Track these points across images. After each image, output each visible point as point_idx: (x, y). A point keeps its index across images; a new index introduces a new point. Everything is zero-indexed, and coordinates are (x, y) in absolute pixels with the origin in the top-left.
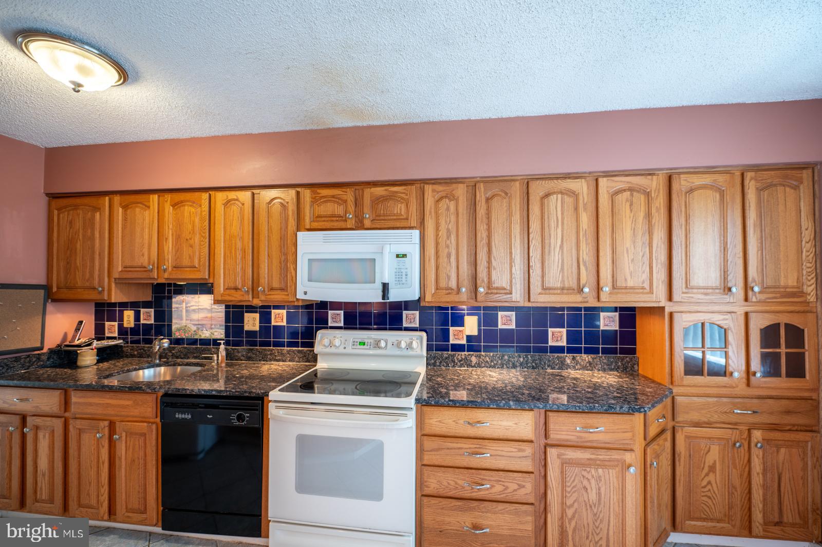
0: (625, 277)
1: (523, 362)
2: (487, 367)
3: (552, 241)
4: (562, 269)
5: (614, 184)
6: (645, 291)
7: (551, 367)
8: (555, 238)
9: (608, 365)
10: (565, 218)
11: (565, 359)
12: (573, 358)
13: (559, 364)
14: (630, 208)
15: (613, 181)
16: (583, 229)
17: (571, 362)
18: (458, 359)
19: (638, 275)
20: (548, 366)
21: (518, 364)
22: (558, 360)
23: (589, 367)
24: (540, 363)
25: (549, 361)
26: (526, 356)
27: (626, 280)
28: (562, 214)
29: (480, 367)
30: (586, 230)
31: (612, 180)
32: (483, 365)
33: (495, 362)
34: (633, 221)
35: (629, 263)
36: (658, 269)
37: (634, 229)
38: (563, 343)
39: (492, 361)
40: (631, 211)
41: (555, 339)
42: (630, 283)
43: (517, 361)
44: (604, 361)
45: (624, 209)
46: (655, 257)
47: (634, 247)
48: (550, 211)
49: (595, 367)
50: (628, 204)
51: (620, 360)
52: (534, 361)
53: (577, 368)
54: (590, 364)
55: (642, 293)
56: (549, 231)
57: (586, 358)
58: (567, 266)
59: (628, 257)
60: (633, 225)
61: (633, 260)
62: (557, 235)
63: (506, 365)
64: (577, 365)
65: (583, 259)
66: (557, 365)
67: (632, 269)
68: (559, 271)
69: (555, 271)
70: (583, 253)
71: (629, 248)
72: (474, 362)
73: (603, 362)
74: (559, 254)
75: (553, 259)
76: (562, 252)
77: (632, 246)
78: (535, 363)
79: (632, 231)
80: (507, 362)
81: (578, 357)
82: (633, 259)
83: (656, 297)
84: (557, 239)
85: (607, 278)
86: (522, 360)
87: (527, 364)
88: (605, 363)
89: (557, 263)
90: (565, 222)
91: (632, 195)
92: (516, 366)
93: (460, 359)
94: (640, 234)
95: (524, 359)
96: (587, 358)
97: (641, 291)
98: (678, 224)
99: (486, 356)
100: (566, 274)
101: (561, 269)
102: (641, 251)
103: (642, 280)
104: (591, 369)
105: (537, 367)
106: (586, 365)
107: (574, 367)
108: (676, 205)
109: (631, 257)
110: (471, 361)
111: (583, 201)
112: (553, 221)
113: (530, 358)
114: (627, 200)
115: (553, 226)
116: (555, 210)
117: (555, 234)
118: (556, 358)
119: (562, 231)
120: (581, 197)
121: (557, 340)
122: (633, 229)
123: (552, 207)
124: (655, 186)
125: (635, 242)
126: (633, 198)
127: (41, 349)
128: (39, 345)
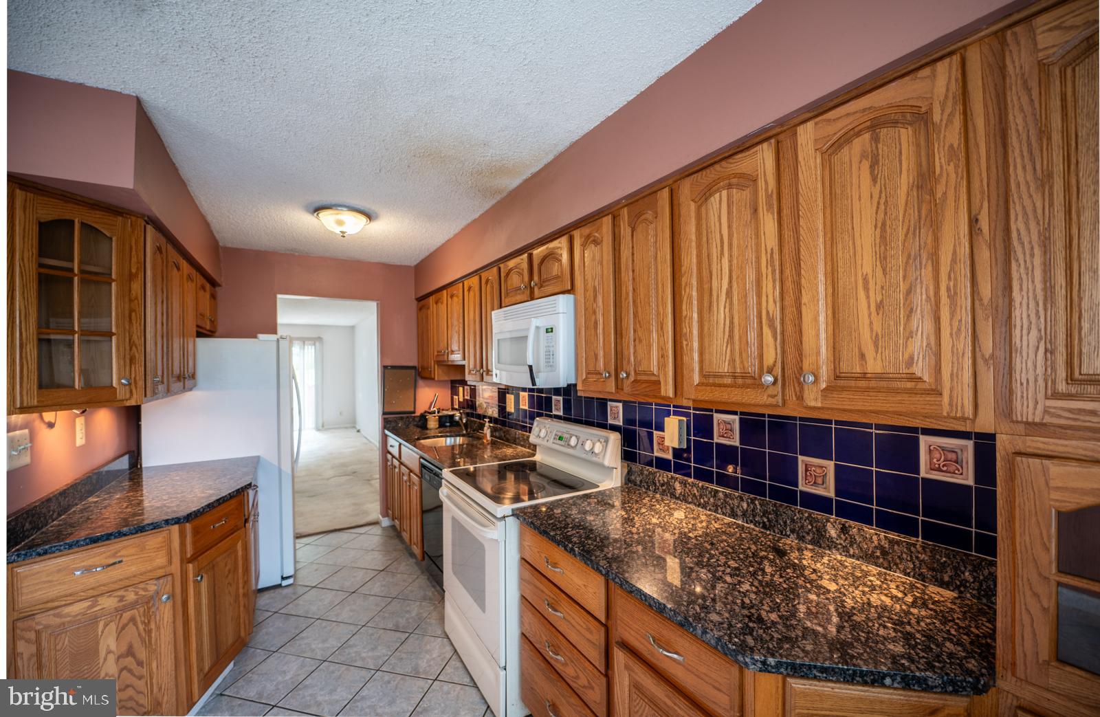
0: (860, 349)
1: (747, 510)
2: (695, 504)
3: (715, 284)
4: (731, 336)
5: (831, 129)
6: (920, 386)
7: (798, 534)
8: (719, 277)
9: (933, 569)
10: (735, 235)
11: (825, 526)
12: (842, 528)
13: (814, 534)
14: (872, 173)
15: (829, 120)
16: (766, 250)
17: (839, 536)
18: (659, 481)
19: (896, 344)
20: (793, 531)
21: (739, 513)
22: (811, 523)
23: (881, 560)
24: (777, 521)
25: (793, 521)
26: (753, 501)
27: (862, 356)
28: (730, 227)
29: (686, 501)
30: (772, 249)
31: (824, 120)
32: (690, 500)
33: (706, 499)
34: (879, 203)
35: (870, 315)
36: (956, 324)
37: (884, 224)
38: (828, 490)
39: (701, 496)
40: (874, 180)
41: (812, 480)
42: (874, 365)
43: (738, 507)
44: (922, 557)
45: (855, 181)
46: (948, 289)
47: (884, 270)
48: (711, 227)
49: (896, 564)
50: (866, 165)
51: (969, 568)
52: (765, 513)
53: (851, 552)
54: (884, 553)
55: (911, 392)
56: (710, 265)
57: (874, 535)
58: (739, 330)
59: (868, 297)
60: (881, 215)
61: (880, 306)
62: (721, 270)
63: (721, 508)
64: (851, 545)
65: (768, 312)
66: (808, 534)
67: (877, 327)
68: (726, 340)
69: (719, 342)
70: (767, 301)
71: (870, 276)
72: (679, 492)
73: (917, 558)
74: (725, 308)
75: (715, 319)
76: (731, 304)
77: (879, 270)
78: (768, 518)
79: (878, 230)
80: (722, 504)
81: (855, 530)
82: (882, 302)
83: (951, 404)
84: (721, 279)
85: (818, 353)
86: (745, 505)
87: (754, 516)
88: (923, 561)
89: (722, 325)
90: (735, 242)
91: (876, 139)
92: (737, 515)
93: (662, 482)
94: (901, 233)
95: (748, 505)
96: (875, 538)
97: (909, 385)
98: (1030, 177)
99: (693, 485)
100: (737, 348)
101: (729, 336)
102: (904, 277)
103: (906, 356)
104: (886, 565)
105: (770, 526)
106: (873, 552)
107: (846, 549)
108: (1020, 121)
109: (875, 297)
110: (675, 489)
111: (767, 189)
112: (714, 243)
113: (759, 507)
114: (863, 156)
115: (715, 255)
116: (717, 224)
117: (719, 268)
118: (807, 518)
119: (730, 261)
120: (761, 183)
121: (815, 483)
122: (879, 225)
123: (713, 219)
124: (943, 90)
125: (885, 258)
126: (880, 146)
127: (414, 412)
128: (412, 410)
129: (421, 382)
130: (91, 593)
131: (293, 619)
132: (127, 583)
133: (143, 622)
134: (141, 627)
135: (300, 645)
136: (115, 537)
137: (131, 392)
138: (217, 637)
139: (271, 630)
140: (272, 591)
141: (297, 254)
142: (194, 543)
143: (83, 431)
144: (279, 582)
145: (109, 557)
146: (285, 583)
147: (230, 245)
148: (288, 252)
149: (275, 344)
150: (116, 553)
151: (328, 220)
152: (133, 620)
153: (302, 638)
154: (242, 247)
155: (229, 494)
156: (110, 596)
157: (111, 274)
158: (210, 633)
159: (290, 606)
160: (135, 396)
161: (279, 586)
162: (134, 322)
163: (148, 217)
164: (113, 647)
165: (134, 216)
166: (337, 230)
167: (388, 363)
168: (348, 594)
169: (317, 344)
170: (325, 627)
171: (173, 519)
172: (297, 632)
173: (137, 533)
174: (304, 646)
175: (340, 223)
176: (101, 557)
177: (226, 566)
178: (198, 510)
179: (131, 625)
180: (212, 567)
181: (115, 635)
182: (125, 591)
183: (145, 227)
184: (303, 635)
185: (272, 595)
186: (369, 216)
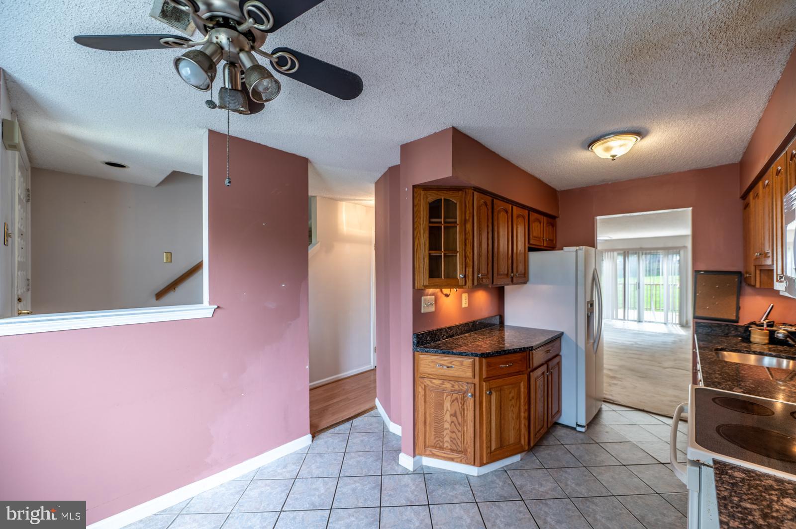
127: (737, 322)
128: (734, 318)
129: (748, 290)
130: (443, 377)
131: (569, 455)
132: (456, 379)
133: (461, 403)
134: (460, 405)
135: (562, 476)
136: (451, 354)
137: (465, 282)
138: (501, 433)
139: (553, 453)
140: (570, 430)
141: (610, 183)
142: (487, 371)
143: (467, 300)
144: (574, 426)
145: (449, 363)
146: (579, 429)
147: (563, 189)
148: (603, 183)
149: (575, 253)
150: (452, 362)
151: (599, 150)
152: (457, 399)
153: (566, 472)
154: (570, 188)
155: (514, 349)
156: (449, 382)
157: (456, 222)
158: (496, 429)
159: (574, 446)
160: (468, 284)
161: (574, 429)
162: (468, 245)
163: (473, 187)
164: (449, 408)
165: (467, 189)
166: (607, 156)
167: (702, 267)
168: (619, 464)
169: (682, 252)
170: (585, 476)
171: (474, 353)
172: (566, 466)
173: (459, 355)
174: (563, 478)
175: (608, 149)
176: (446, 361)
177: (510, 393)
178: (489, 353)
179: (456, 401)
180: (500, 389)
181: (450, 403)
182: (455, 383)
183: (473, 193)
184: (569, 470)
185: (568, 432)
186: (640, 133)
